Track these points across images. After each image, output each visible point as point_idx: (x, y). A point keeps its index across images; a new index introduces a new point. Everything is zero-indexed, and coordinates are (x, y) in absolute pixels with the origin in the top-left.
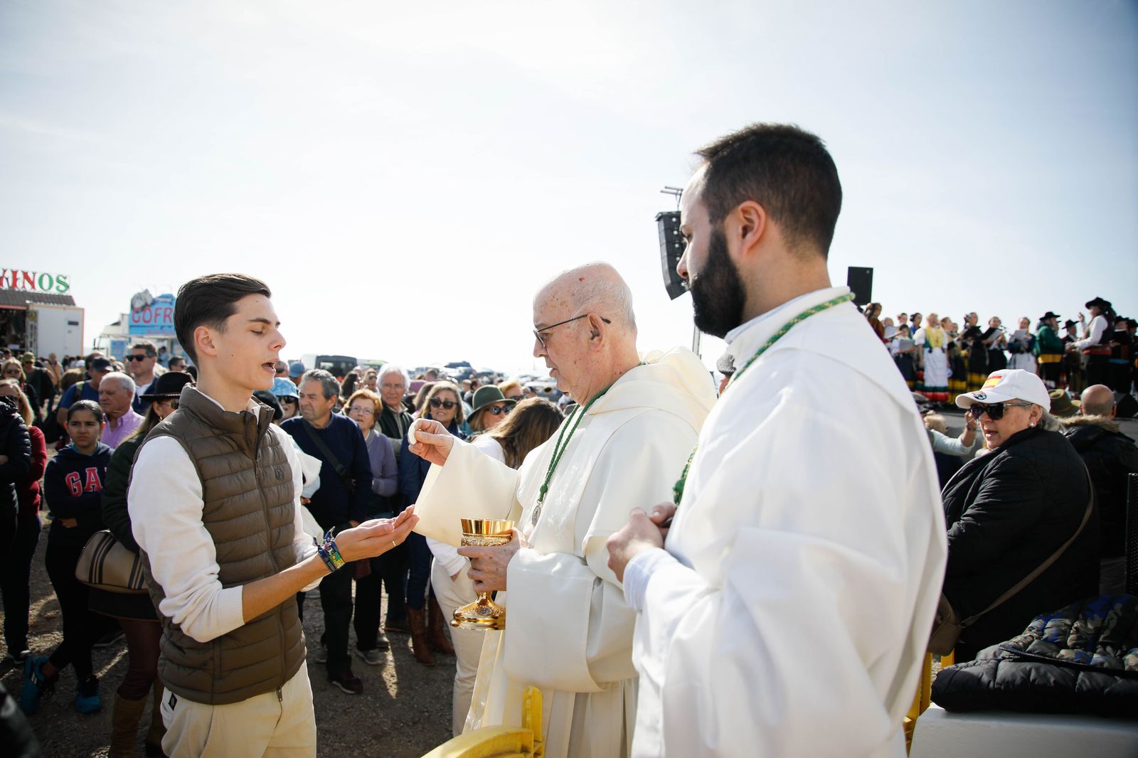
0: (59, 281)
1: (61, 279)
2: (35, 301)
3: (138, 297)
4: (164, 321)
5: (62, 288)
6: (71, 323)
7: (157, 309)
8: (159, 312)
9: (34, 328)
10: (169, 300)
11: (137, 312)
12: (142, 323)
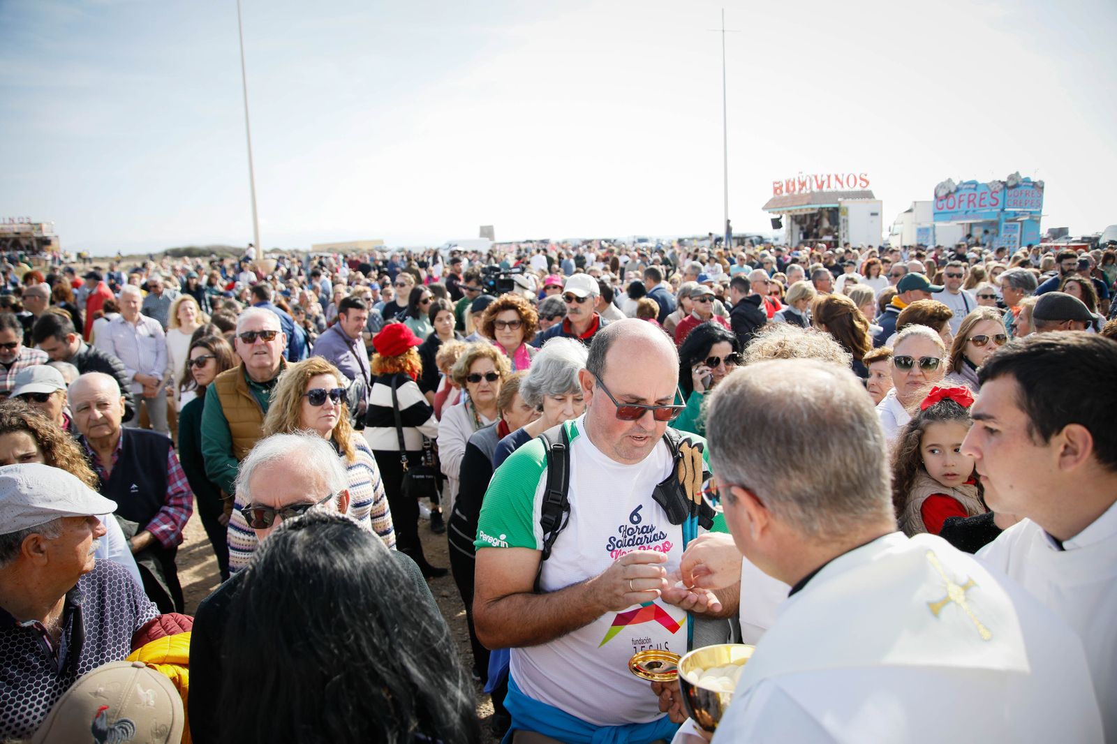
0: (861, 179)
1: (863, 177)
2: (845, 198)
3: (942, 186)
4: (969, 207)
5: (864, 184)
6: (873, 214)
7: (961, 196)
8: (962, 199)
9: (846, 221)
10: (973, 186)
11: (941, 200)
12: (945, 209)
